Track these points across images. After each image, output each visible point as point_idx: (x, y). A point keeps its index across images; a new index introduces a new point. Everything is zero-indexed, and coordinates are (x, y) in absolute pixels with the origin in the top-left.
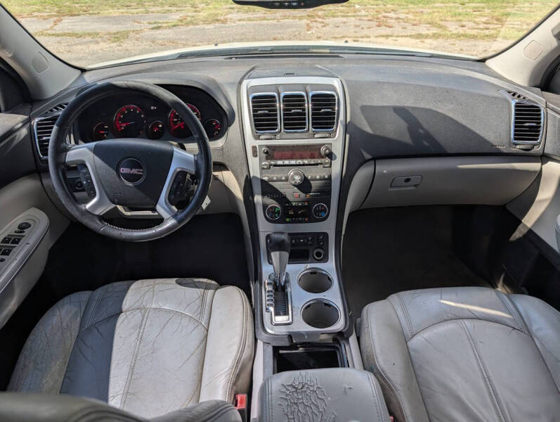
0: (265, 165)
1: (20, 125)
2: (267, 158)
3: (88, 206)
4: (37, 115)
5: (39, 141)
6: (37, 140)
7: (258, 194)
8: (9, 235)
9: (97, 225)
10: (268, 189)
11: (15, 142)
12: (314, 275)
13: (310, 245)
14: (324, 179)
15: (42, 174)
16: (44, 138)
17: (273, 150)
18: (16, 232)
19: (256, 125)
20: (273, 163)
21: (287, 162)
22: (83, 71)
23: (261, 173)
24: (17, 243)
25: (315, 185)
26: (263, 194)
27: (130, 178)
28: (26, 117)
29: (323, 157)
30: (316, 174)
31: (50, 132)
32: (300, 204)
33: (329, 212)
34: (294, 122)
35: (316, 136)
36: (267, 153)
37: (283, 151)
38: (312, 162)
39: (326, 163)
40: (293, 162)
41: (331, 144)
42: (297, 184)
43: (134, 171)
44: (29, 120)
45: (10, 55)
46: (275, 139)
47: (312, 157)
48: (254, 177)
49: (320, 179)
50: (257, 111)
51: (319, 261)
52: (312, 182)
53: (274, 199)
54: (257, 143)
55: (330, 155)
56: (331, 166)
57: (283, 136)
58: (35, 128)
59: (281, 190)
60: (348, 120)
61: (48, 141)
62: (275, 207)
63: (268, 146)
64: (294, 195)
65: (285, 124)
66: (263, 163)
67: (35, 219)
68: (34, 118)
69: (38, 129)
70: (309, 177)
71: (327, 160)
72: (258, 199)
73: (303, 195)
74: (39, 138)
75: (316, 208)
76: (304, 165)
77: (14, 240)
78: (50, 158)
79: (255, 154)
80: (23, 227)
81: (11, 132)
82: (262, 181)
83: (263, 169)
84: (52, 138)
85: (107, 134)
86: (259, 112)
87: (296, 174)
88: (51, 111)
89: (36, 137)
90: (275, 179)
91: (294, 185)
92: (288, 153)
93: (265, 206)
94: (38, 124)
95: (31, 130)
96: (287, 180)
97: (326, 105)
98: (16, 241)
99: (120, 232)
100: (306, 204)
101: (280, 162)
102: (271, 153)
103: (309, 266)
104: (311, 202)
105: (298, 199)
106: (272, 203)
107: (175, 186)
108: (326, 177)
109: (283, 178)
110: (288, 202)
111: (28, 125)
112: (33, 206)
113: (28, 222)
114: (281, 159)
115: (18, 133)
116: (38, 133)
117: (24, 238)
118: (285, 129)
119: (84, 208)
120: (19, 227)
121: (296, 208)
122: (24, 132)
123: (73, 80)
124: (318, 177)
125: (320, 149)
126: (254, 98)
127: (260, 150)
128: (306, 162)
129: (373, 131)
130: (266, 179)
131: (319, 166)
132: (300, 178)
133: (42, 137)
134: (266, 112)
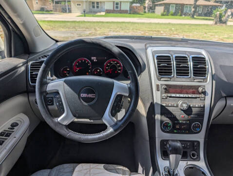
0: (164, 96)
1: (21, 64)
2: (166, 92)
3: (59, 119)
4: (31, 60)
5: (31, 75)
6: (29, 74)
7: (158, 114)
8: (5, 130)
9: (64, 132)
10: (164, 111)
11: (17, 74)
12: (191, 169)
13: (189, 148)
14: (201, 107)
15: (30, 94)
16: (34, 73)
17: (170, 87)
18: (9, 129)
19: (159, 72)
20: (169, 95)
21: (178, 95)
22: (57, 41)
23: (161, 102)
24: (9, 137)
25: (194, 110)
26: (162, 114)
27: (86, 100)
28: (25, 60)
29: (200, 94)
30: (196, 104)
31: (39, 70)
32: (184, 122)
33: (202, 128)
34: (182, 72)
35: (195, 81)
36: (166, 89)
37: (176, 88)
38: (194, 96)
39: (202, 98)
40: (182, 95)
41: (204, 86)
42: (184, 109)
43: (90, 96)
44: (27, 63)
45: (21, 22)
46: (171, 81)
47: (194, 93)
48: (156, 103)
49: (198, 107)
50: (160, 64)
51: (194, 160)
52: (193, 109)
53: (169, 118)
54: (159, 83)
55: (204, 93)
56: (205, 100)
57: (176, 80)
58: (29, 67)
59: (173, 113)
60: (214, 72)
61: (37, 75)
62: (168, 123)
63: (166, 85)
64: (181, 116)
65: (177, 73)
66: (163, 95)
67: (22, 120)
68: (29, 62)
69: (31, 67)
70: (191, 106)
71: (203, 95)
72: (158, 117)
73: (186, 116)
74: (31, 72)
75: (194, 125)
76: (189, 98)
77: (7, 134)
78: (37, 84)
79: (158, 90)
80: (14, 125)
81: (15, 68)
82: (162, 106)
83: (163, 98)
84: (40, 73)
85: (68, 74)
86: (161, 65)
87: (183, 103)
88: (40, 58)
89: (29, 72)
90: (170, 105)
91: (182, 110)
92: (179, 90)
93: (162, 122)
94: (31, 65)
95: (27, 68)
96: (177, 106)
97: (201, 63)
98: (8, 135)
99: (79, 136)
100: (188, 122)
101: (173, 95)
102: (168, 89)
103: (189, 163)
104: (191, 121)
105: (184, 119)
106: (166, 120)
107: (115, 105)
108: (202, 106)
109: (175, 105)
110: (177, 120)
111: (26, 65)
112: (21, 112)
113: (17, 122)
114: (174, 93)
115: (19, 69)
116: (31, 70)
117: (13, 133)
118: (177, 75)
119: (56, 121)
120: (11, 126)
121: (181, 124)
122: (23, 68)
123: (52, 45)
124: (197, 106)
125: (198, 88)
126: (158, 57)
127: (161, 87)
128: (190, 96)
129: (227, 80)
130: (164, 105)
131: (198, 99)
132: (186, 106)
133: (32, 72)
134: (166, 65)
